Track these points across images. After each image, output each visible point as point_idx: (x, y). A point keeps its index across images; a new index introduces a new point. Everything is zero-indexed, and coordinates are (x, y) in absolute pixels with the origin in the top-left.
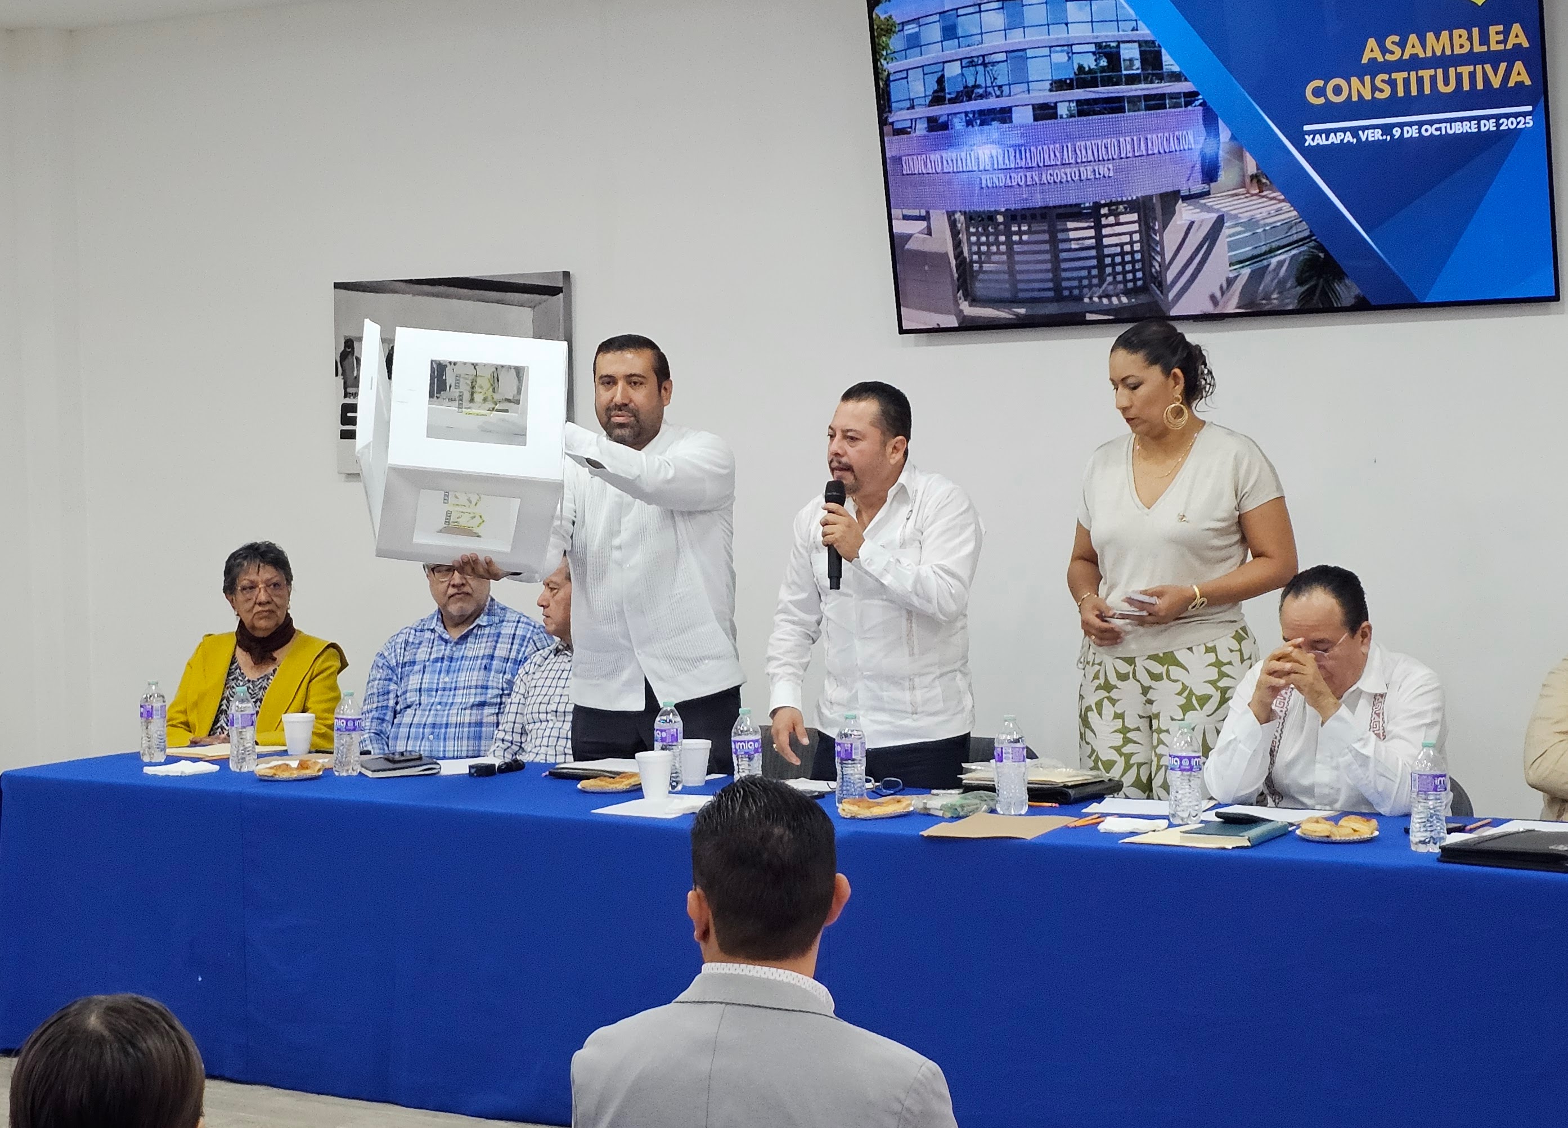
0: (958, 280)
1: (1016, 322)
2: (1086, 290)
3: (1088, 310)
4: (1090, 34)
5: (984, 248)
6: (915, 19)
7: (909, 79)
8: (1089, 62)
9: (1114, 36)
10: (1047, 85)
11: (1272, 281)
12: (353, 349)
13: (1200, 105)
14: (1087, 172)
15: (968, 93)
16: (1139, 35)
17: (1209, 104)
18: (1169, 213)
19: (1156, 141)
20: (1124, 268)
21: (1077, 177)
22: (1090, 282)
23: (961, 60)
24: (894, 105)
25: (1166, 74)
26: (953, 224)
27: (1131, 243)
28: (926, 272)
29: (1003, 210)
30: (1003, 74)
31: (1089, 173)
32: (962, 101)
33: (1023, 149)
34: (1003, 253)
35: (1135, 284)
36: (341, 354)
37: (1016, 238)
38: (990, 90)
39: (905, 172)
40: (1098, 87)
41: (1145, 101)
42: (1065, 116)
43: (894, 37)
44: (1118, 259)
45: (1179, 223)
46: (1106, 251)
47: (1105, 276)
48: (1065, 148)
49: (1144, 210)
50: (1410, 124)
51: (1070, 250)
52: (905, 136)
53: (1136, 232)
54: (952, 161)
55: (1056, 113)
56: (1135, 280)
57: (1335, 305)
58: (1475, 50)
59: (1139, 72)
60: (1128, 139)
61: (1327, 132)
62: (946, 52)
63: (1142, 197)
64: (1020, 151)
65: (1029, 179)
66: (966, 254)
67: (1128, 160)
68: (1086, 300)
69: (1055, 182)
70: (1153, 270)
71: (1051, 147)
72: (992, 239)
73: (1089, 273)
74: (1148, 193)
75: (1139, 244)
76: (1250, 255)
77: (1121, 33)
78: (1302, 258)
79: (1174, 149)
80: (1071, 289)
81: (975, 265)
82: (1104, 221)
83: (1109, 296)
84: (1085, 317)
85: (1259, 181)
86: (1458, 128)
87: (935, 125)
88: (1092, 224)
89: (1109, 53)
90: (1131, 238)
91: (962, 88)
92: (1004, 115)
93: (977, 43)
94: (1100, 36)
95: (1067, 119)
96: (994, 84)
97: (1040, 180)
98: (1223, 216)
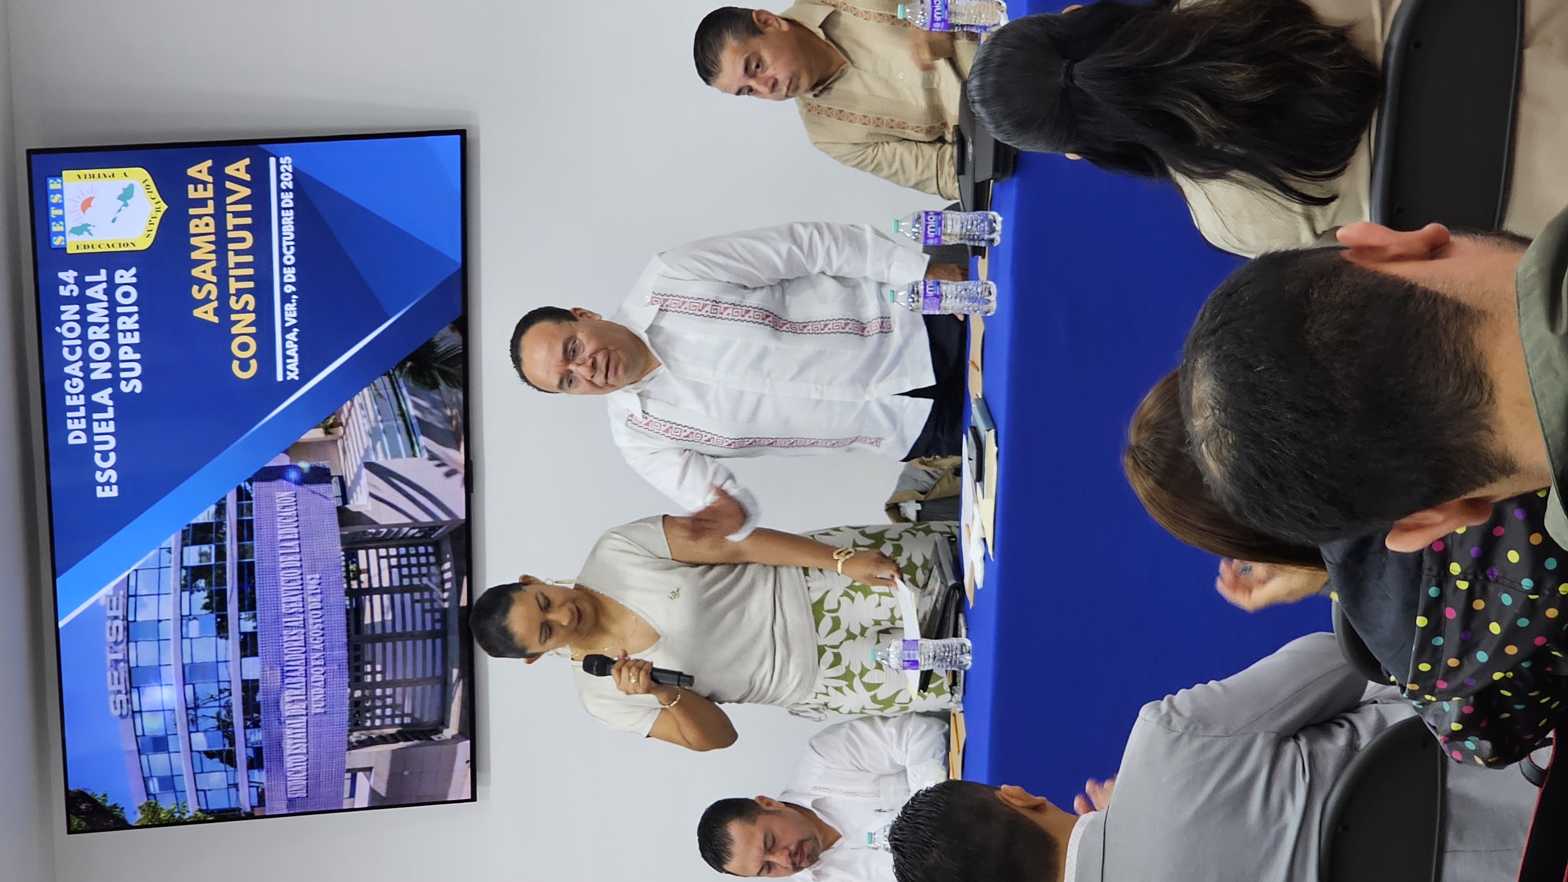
0: (420, 739)
1: (467, 680)
2: (436, 606)
3: (456, 602)
4: (172, 596)
6: (144, 782)
7: (206, 788)
8: (201, 598)
9: (175, 572)
10: (221, 642)
11: (431, 413)
13: (251, 484)
15: (225, 727)
16: (176, 547)
17: (250, 476)
18: (359, 518)
19: (286, 530)
20: (414, 566)
21: (319, 613)
22: (427, 601)
23: (190, 732)
24: (233, 806)
25: (218, 520)
26: (361, 744)
27: (388, 557)
28: (410, 773)
29: (349, 690)
30: (206, 689)
31: (315, 600)
32: (233, 732)
33: (286, 669)
34: (394, 691)
35: (431, 555)
37: (379, 678)
38: (223, 702)
39: (305, 795)
40: (225, 590)
41: (243, 540)
42: (255, 624)
43: (161, 805)
44: (405, 571)
45: (370, 508)
46: (396, 583)
47: (422, 585)
48: (288, 625)
49: (355, 543)
50: (282, 275)
51: (394, 621)
52: (266, 793)
53: (378, 553)
54: (294, 744)
55: (251, 633)
56: (427, 554)
57: (461, 351)
58: (212, 212)
59: (213, 547)
60: (281, 559)
61: (286, 357)
62: (181, 748)
63: (342, 545)
64: (288, 671)
65: (318, 663)
66: (393, 731)
67: (303, 559)
68: (446, 605)
69: (322, 636)
70: (418, 535)
71: (285, 639)
72: (378, 703)
73: (418, 601)
74: (338, 540)
75: (390, 550)
76: (406, 436)
77: (172, 564)
78: (411, 384)
79: (295, 512)
80: (434, 621)
81: (405, 722)
83: (443, 582)
84: (463, 607)
85: (332, 426)
86: (289, 229)
87: (255, 762)
88: (368, 597)
89: (192, 578)
90: (383, 557)
91: (220, 733)
92: (250, 687)
93: (173, 716)
94: (174, 587)
95: (259, 621)
96: (217, 698)
97: (319, 651)
98: (364, 465)
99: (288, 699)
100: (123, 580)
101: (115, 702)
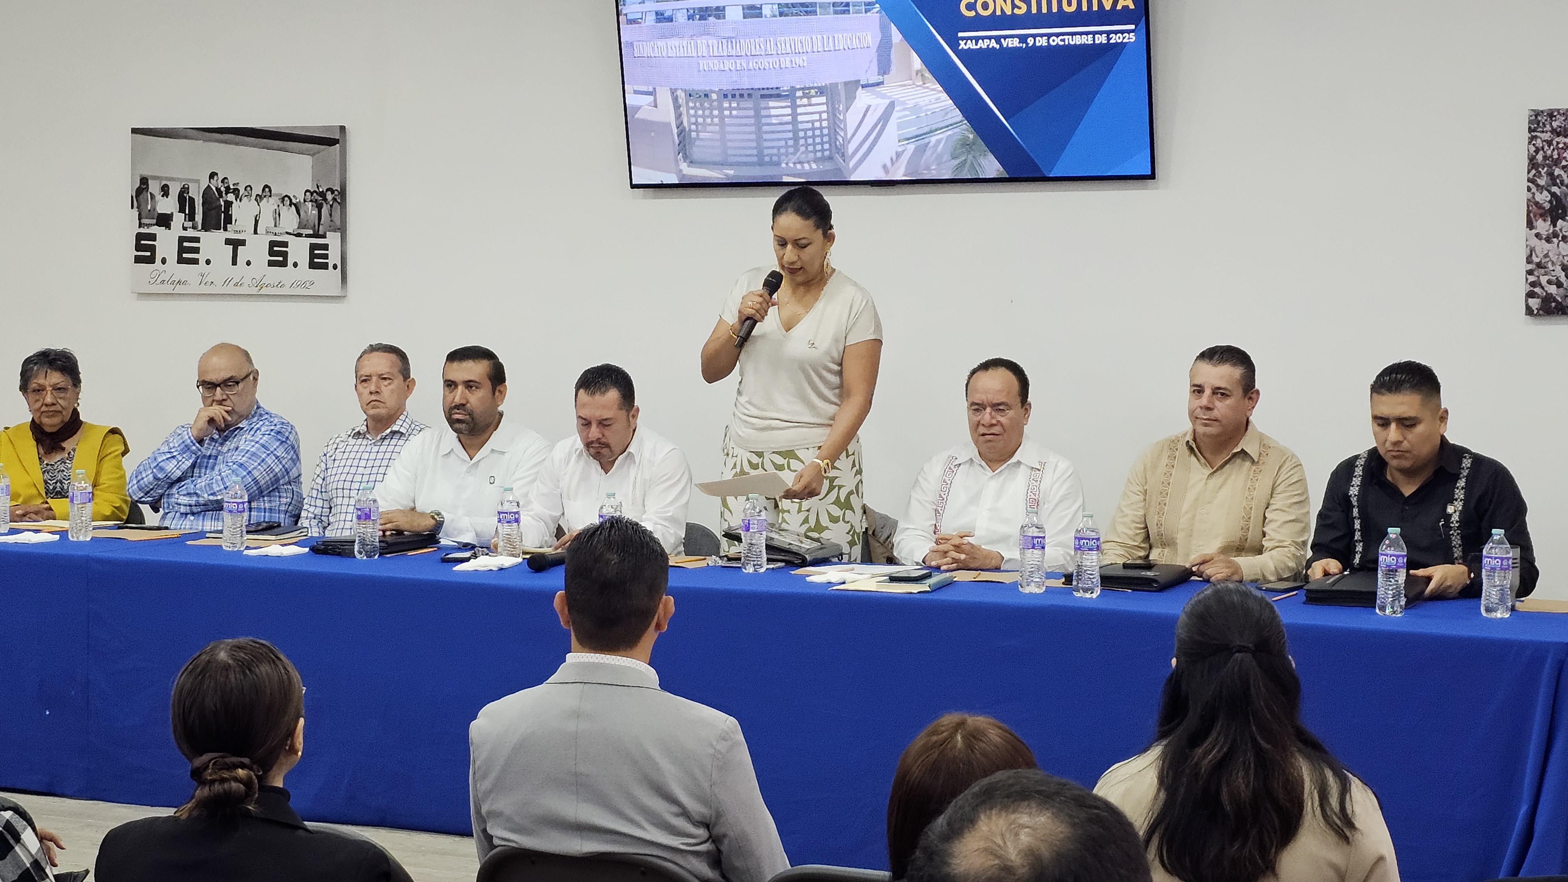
0: (679, 145)
2: (783, 157)
3: (785, 172)
5: (700, 120)
11: (933, 154)
12: (148, 185)
13: (877, 12)
18: (851, 98)
19: (842, 40)
20: (814, 140)
21: (778, 67)
22: (787, 150)
26: (675, 99)
27: (821, 120)
28: (652, 137)
29: (717, 89)
31: (788, 63)
33: (734, 40)
34: (717, 125)
35: (823, 154)
36: (137, 189)
37: (727, 113)
39: (634, 57)
41: (833, 7)
42: (768, 16)
44: (810, 133)
45: (859, 105)
46: (801, 126)
47: (798, 146)
48: (768, 41)
49: (832, 95)
50: (1041, 35)
51: (771, 124)
52: (638, 26)
53: (824, 112)
54: (676, 47)
55: (761, 13)
56: (823, 150)
57: (981, 177)
60: (820, 37)
61: (977, 39)
63: (830, 83)
64: (732, 42)
65: (738, 65)
66: (685, 124)
67: (820, 53)
68: (784, 165)
69: (759, 69)
70: (838, 143)
71: (757, 40)
72: (707, 112)
73: (786, 143)
74: (836, 81)
75: (826, 122)
76: (915, 134)
78: (955, 138)
79: (855, 47)
80: (771, 156)
81: (692, 133)
83: (801, 162)
84: (782, 178)
85: (923, 76)
86: (1078, 40)
87: (661, 17)
88: (790, 104)
90: (820, 116)
92: (720, 12)
95: (771, 19)
97: (747, 67)
98: (894, 102)
99: (710, 43)
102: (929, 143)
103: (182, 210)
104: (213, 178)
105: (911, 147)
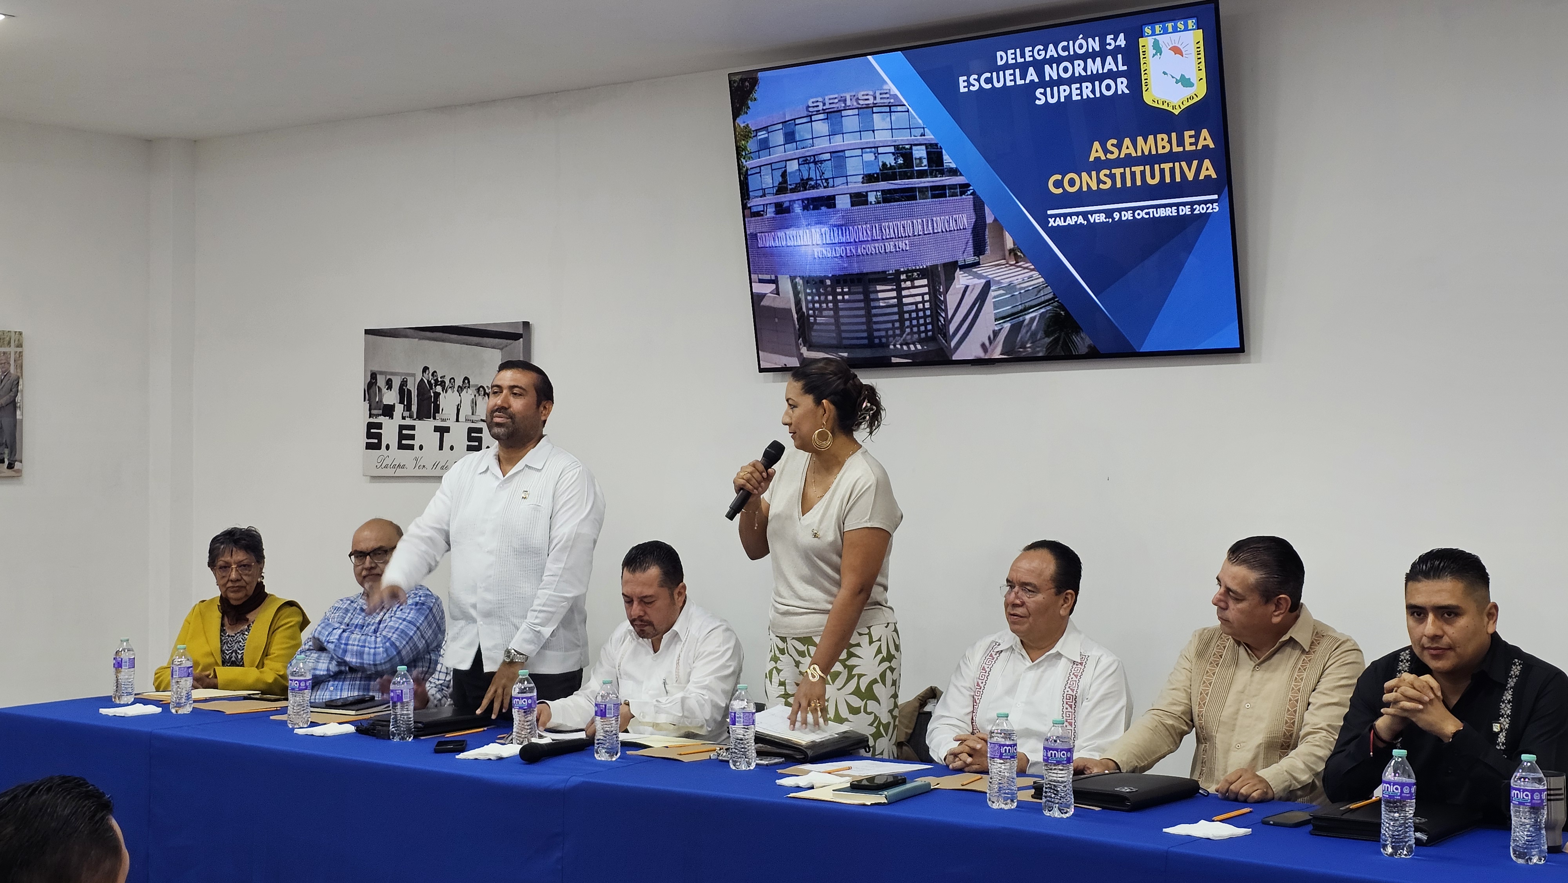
0: (799, 330)
2: (891, 339)
3: (893, 354)
4: (890, 139)
5: (817, 305)
6: (764, 128)
7: (762, 174)
8: (890, 160)
9: (908, 140)
10: (860, 178)
11: (1027, 332)
13: (972, 194)
14: (890, 246)
15: (803, 185)
16: (925, 140)
17: (978, 193)
18: (950, 279)
19: (940, 223)
20: (918, 322)
21: (883, 251)
22: (894, 332)
23: (798, 159)
24: (751, 194)
25: (946, 170)
26: (795, 287)
27: (923, 302)
28: (776, 323)
29: (830, 275)
31: (892, 247)
32: (800, 191)
33: (844, 228)
34: (831, 310)
35: (926, 334)
37: (840, 297)
38: (818, 182)
39: (760, 246)
40: (897, 180)
41: (931, 191)
42: (873, 203)
43: (751, 141)
44: (914, 315)
45: (957, 287)
46: (906, 308)
47: (904, 328)
48: (874, 227)
49: (932, 277)
51: (880, 307)
52: (761, 218)
53: (926, 294)
54: (793, 238)
55: (867, 200)
56: (926, 331)
57: (1074, 354)
58: (1174, 151)
59: (926, 168)
60: (919, 221)
61: (1065, 216)
62: (788, 153)
63: (931, 266)
64: (842, 230)
65: (848, 251)
66: (804, 310)
67: (920, 237)
68: (892, 347)
69: (867, 254)
70: (940, 323)
71: (864, 226)
72: (823, 298)
73: (893, 325)
74: (935, 263)
75: (928, 303)
76: (1010, 312)
77: (913, 138)
78: (1048, 315)
79: (953, 229)
80: (880, 338)
81: (811, 319)
82: (903, 285)
83: (907, 344)
84: (891, 360)
85: (1015, 255)
86: (1162, 213)
87: (780, 209)
88: (895, 287)
89: (904, 153)
90: (923, 298)
91: (799, 181)
92: (829, 202)
93: (809, 146)
94: (898, 140)
95: (875, 206)
96: (822, 178)
97: (857, 252)
98: (989, 281)
99: (823, 230)
100: (901, 101)
101: (817, 101)
102: (1024, 321)
103: (401, 402)
104: (426, 372)
105: (1007, 326)
